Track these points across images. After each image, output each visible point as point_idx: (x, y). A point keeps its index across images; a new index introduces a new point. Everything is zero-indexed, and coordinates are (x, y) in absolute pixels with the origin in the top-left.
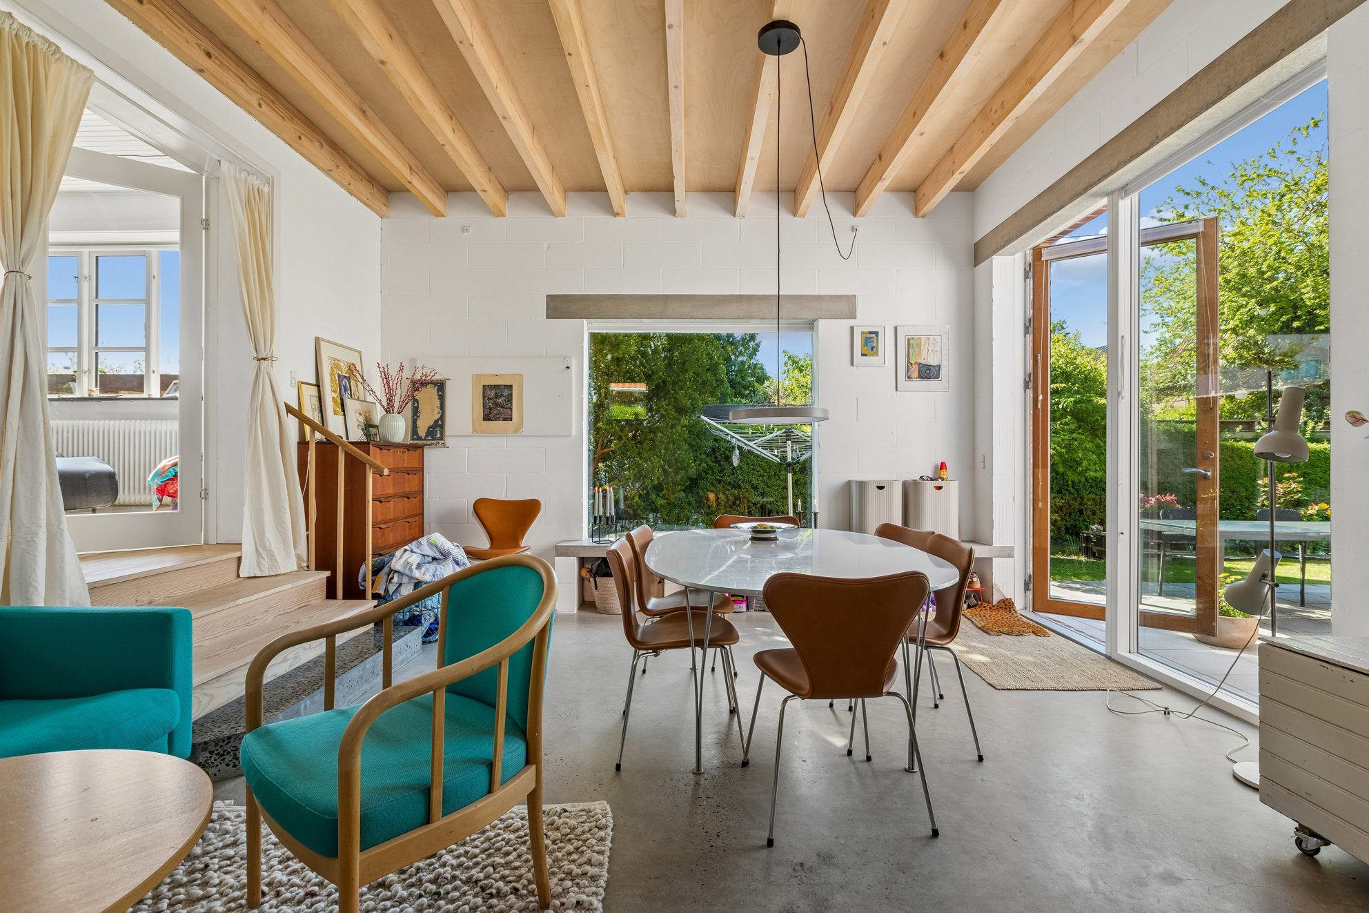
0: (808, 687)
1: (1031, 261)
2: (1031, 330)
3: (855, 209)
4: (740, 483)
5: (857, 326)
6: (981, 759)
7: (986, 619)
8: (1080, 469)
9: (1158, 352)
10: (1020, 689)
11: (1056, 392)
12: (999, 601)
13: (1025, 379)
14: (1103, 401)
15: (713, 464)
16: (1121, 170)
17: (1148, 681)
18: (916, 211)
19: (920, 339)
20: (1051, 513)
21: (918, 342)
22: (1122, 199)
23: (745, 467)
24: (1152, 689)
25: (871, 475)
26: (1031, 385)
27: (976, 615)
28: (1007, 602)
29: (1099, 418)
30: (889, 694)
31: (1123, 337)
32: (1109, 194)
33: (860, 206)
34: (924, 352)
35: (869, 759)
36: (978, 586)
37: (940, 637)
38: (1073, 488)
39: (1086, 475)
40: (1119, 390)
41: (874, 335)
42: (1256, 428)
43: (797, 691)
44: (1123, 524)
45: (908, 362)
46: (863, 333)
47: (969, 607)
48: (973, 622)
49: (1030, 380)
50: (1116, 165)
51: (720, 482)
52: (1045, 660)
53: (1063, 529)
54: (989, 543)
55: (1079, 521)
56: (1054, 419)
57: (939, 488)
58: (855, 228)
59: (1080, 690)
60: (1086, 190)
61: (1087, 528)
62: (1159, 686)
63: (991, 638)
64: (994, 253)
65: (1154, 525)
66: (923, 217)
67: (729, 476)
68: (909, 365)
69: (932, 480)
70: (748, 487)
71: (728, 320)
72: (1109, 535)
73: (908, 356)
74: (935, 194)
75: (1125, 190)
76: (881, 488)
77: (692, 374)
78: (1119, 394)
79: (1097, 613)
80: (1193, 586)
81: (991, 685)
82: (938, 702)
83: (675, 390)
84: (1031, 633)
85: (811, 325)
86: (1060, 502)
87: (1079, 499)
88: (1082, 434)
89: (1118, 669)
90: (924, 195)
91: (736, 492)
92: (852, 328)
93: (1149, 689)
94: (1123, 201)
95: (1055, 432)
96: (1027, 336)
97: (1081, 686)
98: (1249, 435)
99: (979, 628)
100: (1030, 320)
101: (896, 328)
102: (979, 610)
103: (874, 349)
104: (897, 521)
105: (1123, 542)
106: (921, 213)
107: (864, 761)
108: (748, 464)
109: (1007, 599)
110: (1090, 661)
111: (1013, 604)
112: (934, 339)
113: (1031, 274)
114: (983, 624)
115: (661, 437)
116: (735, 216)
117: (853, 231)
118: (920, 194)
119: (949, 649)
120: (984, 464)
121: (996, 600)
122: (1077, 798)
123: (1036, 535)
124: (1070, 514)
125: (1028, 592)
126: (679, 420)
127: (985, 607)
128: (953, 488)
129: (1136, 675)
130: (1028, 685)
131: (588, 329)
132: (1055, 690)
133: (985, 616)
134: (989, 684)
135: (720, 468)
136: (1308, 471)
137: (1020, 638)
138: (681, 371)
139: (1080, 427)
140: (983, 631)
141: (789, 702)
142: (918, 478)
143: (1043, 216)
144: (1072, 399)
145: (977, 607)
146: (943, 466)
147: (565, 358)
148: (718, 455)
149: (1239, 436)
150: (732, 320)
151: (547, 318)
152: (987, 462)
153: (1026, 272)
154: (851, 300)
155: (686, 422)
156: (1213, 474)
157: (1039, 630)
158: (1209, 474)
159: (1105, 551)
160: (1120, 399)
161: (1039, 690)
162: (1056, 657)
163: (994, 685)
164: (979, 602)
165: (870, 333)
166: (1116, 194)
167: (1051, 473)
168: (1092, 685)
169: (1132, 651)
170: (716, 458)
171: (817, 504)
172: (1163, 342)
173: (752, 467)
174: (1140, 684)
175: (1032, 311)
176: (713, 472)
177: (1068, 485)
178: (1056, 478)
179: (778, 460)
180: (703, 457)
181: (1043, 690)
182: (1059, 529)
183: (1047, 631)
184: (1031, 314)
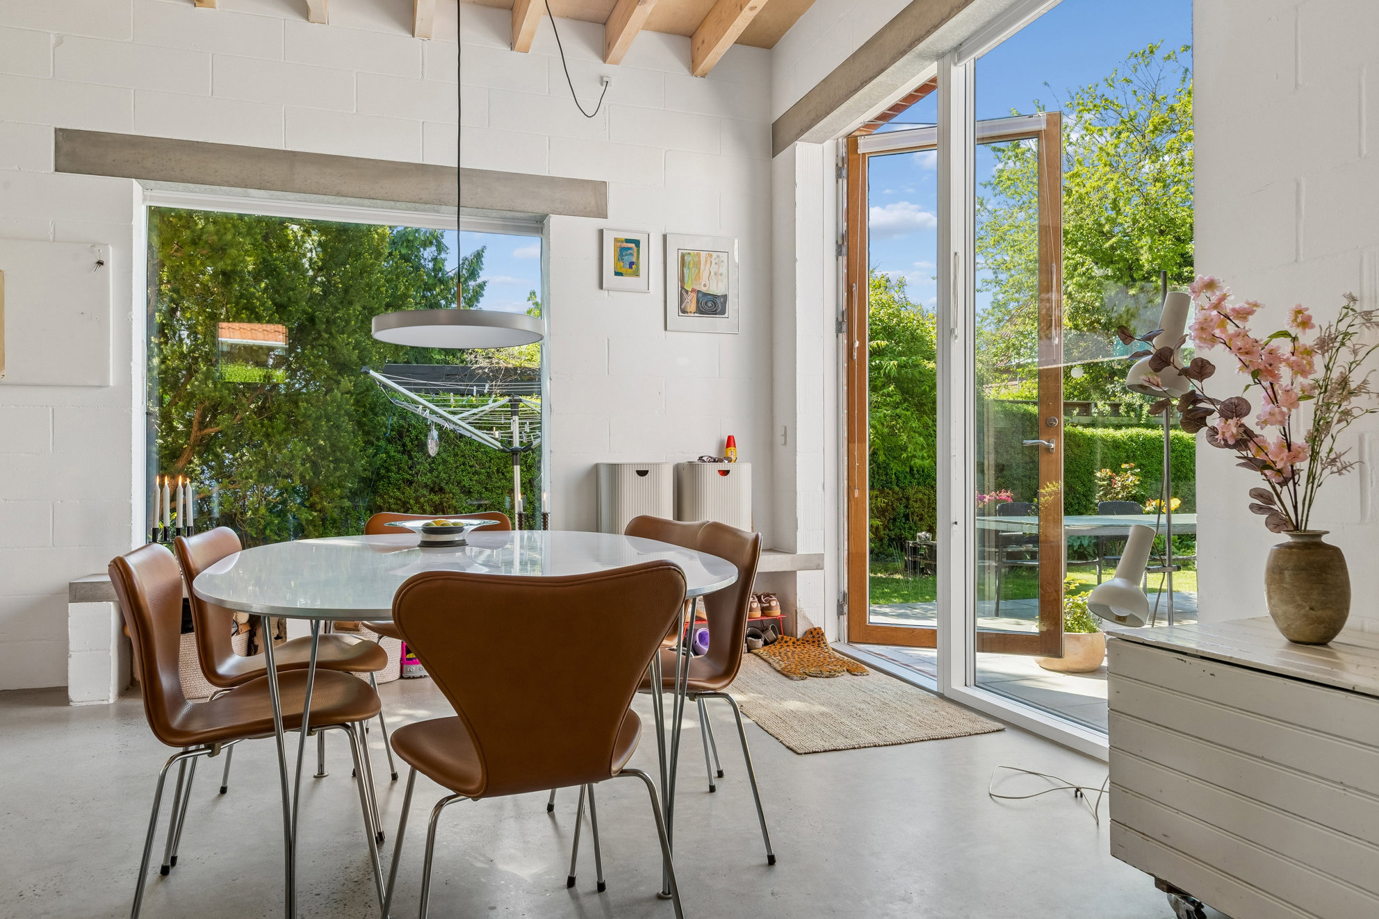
0: (480, 776)
1: (844, 155)
2: (844, 250)
3: (605, 50)
4: (443, 484)
5: (607, 229)
6: (772, 860)
7: (788, 658)
8: (905, 455)
9: (990, 317)
10: (829, 751)
11: (876, 353)
12: (806, 633)
13: (837, 319)
14: (931, 365)
15: (398, 456)
16: (954, 19)
17: (988, 721)
18: (693, 65)
19: (698, 255)
20: (871, 517)
21: (696, 259)
22: (955, 64)
23: (451, 460)
24: (993, 732)
25: (630, 456)
26: (844, 327)
27: (774, 655)
28: (814, 633)
29: (928, 389)
30: (623, 773)
31: (956, 254)
32: (940, 56)
33: (611, 46)
34: (705, 275)
35: (601, 887)
36: (777, 612)
37: (714, 678)
38: (898, 486)
39: (912, 463)
40: (952, 326)
41: (633, 245)
42: (1093, 411)
43: (460, 786)
44: (957, 512)
45: (682, 288)
46: (616, 240)
47: (766, 643)
48: (770, 664)
49: (843, 321)
50: (949, 10)
51: (410, 483)
52: (863, 706)
53: (886, 541)
54: (791, 551)
55: (905, 528)
56: (874, 389)
57: (725, 473)
58: (605, 79)
59: (906, 743)
60: (911, 46)
61: (914, 538)
62: (1001, 726)
63: (793, 683)
64: (797, 137)
65: (992, 523)
66: (703, 76)
67: (426, 474)
68: (683, 292)
69: (715, 461)
70: (456, 490)
71: (403, 205)
72: (939, 542)
73: (682, 280)
74: (718, 40)
75: (958, 51)
76: (642, 473)
77: (360, 309)
78: (952, 331)
79: (927, 638)
80: (1036, 602)
81: (791, 749)
82: (715, 782)
83: (331, 333)
84: (846, 674)
85: (537, 225)
86: (881, 502)
87: (904, 500)
88: (908, 410)
89: (952, 709)
90: (703, 42)
91: (436, 498)
92: (601, 232)
93: (989, 732)
94: (956, 68)
95: (876, 406)
96: (840, 258)
97: (907, 737)
98: (1085, 419)
99: (778, 671)
100: (843, 235)
101: (665, 237)
102: (778, 647)
103: (634, 266)
104: (667, 514)
105: (957, 532)
106: (699, 70)
107: (594, 893)
108: (456, 455)
109: (815, 629)
110: (919, 702)
111: (823, 634)
112: (718, 256)
113: (844, 173)
114: (783, 666)
115: (305, 409)
116: (413, 35)
117: (602, 85)
118: (699, 40)
119: (725, 696)
120: (786, 437)
121: (801, 630)
122: (903, 900)
123: (852, 537)
124: (895, 520)
125: (841, 617)
126: (338, 382)
127: (786, 642)
128: (743, 471)
129: (974, 715)
130: (840, 742)
131: (144, 200)
132: (875, 746)
133: (786, 654)
134: (788, 747)
135: (410, 462)
136: (1144, 462)
137: (831, 680)
138: (342, 302)
139: (905, 400)
140: (783, 674)
141: (445, 809)
142: (695, 459)
143: (859, 84)
144: (896, 363)
145: (776, 643)
146: (730, 442)
147: (93, 246)
148: (407, 440)
149: (1076, 419)
150: (409, 205)
151: (56, 170)
152: (789, 435)
153: (839, 170)
154: (600, 188)
155: (350, 386)
156: (1057, 446)
157: (855, 668)
158: (1053, 446)
159: (936, 565)
160: (952, 339)
161: (854, 748)
162: (876, 701)
163: (795, 748)
164: (779, 636)
165: (628, 241)
166: (948, 58)
167: (870, 464)
168: (921, 734)
169: (968, 683)
170: (404, 445)
171: (549, 500)
172: (997, 305)
173: (462, 460)
174: (979, 727)
175: (845, 224)
176: (399, 469)
177: (891, 483)
178: (878, 473)
179: (499, 444)
180: (382, 443)
181: (860, 748)
182: (881, 540)
183: (866, 667)
184: (845, 228)
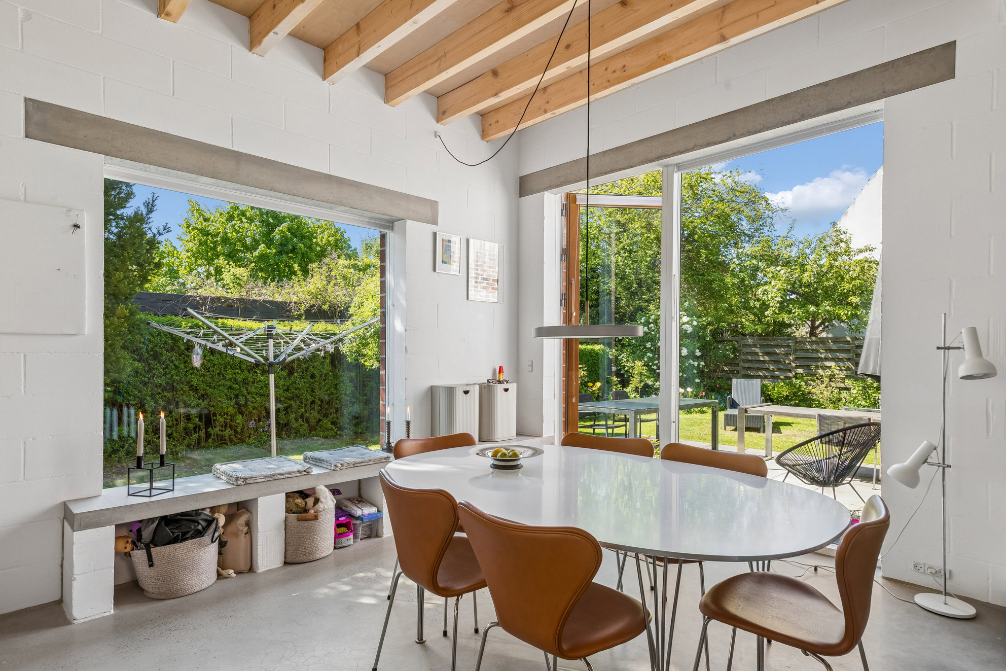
1: (565, 203)
2: (564, 258)
3: (439, 117)
5: (439, 233)
13: (560, 298)
18: (484, 136)
19: (484, 253)
22: (676, 172)
32: (669, 167)
34: (487, 266)
41: (452, 244)
45: (476, 273)
46: (443, 240)
49: (563, 299)
54: (541, 435)
57: (506, 390)
58: (438, 134)
64: (546, 189)
66: (487, 142)
68: (476, 276)
73: (476, 268)
76: (466, 392)
85: (389, 224)
90: (497, 122)
92: (435, 234)
96: (562, 263)
100: (563, 250)
101: (468, 241)
103: (452, 258)
106: (487, 138)
113: (564, 213)
116: (324, 80)
117: (436, 137)
118: (491, 120)
120: (532, 367)
128: (514, 390)
142: (486, 382)
146: (501, 370)
151: (27, 136)
152: (535, 366)
153: (562, 211)
154: (433, 204)
165: (448, 241)
175: (565, 242)
184: (564, 245)
